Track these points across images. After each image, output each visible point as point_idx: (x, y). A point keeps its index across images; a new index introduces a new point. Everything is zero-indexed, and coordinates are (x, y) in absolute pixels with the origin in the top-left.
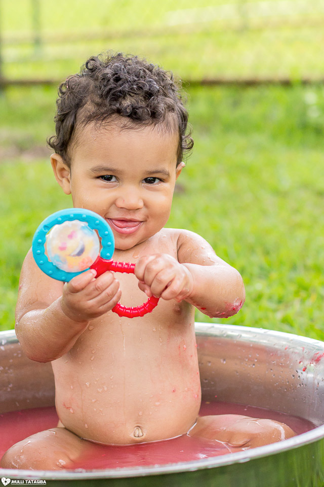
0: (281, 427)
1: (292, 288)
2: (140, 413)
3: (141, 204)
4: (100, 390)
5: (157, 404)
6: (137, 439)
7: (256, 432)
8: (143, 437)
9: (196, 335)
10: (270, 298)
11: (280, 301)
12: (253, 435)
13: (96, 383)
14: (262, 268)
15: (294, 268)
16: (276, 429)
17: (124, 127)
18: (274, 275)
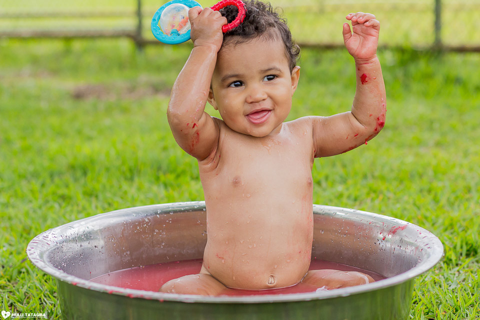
0: (366, 277)
1: (365, 191)
2: (276, 266)
3: (265, 96)
4: (250, 247)
5: (288, 261)
6: (270, 285)
7: (347, 280)
8: (274, 284)
9: (314, 213)
10: (349, 197)
11: (355, 200)
12: (345, 282)
13: (248, 241)
14: (341, 177)
15: (365, 177)
16: (361, 278)
17: (238, 43)
18: (350, 182)
